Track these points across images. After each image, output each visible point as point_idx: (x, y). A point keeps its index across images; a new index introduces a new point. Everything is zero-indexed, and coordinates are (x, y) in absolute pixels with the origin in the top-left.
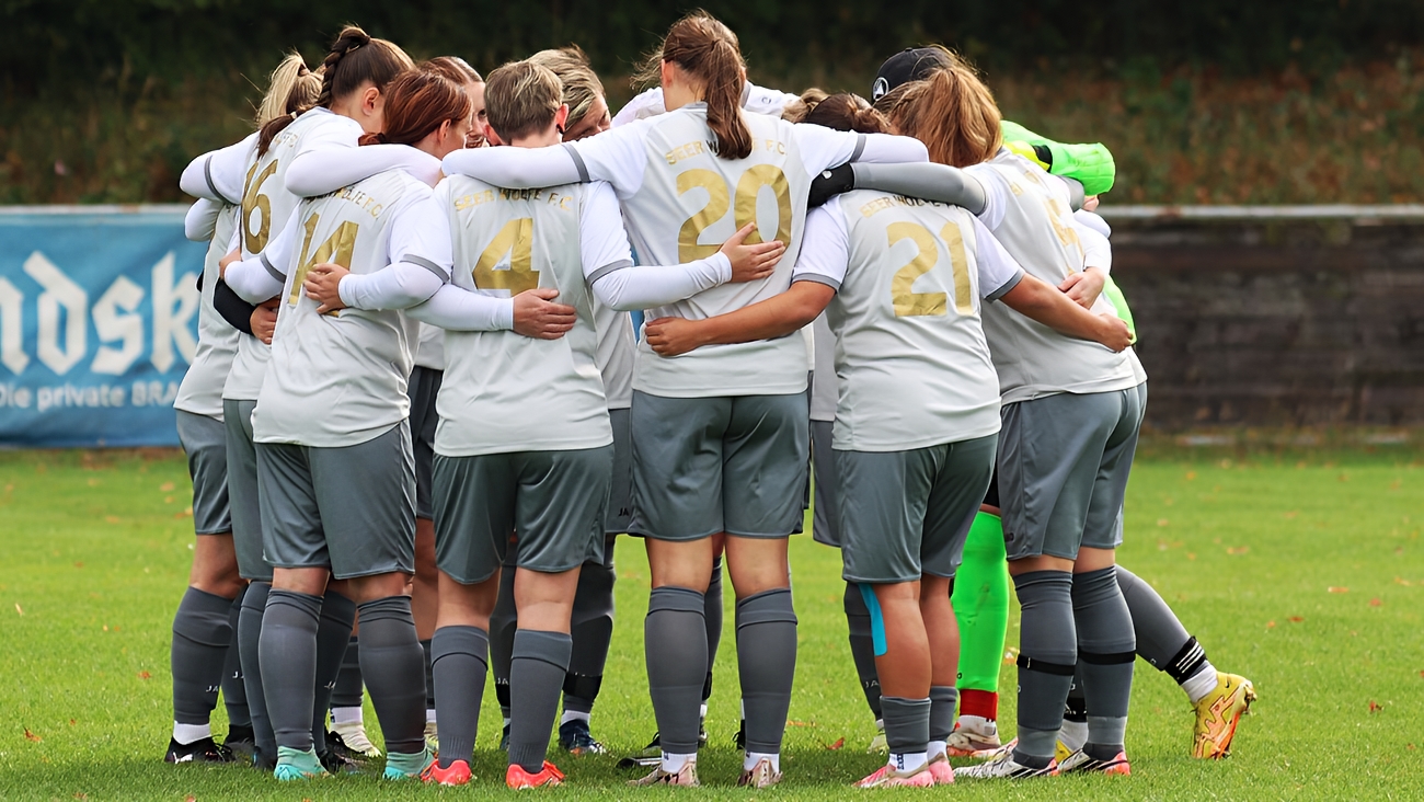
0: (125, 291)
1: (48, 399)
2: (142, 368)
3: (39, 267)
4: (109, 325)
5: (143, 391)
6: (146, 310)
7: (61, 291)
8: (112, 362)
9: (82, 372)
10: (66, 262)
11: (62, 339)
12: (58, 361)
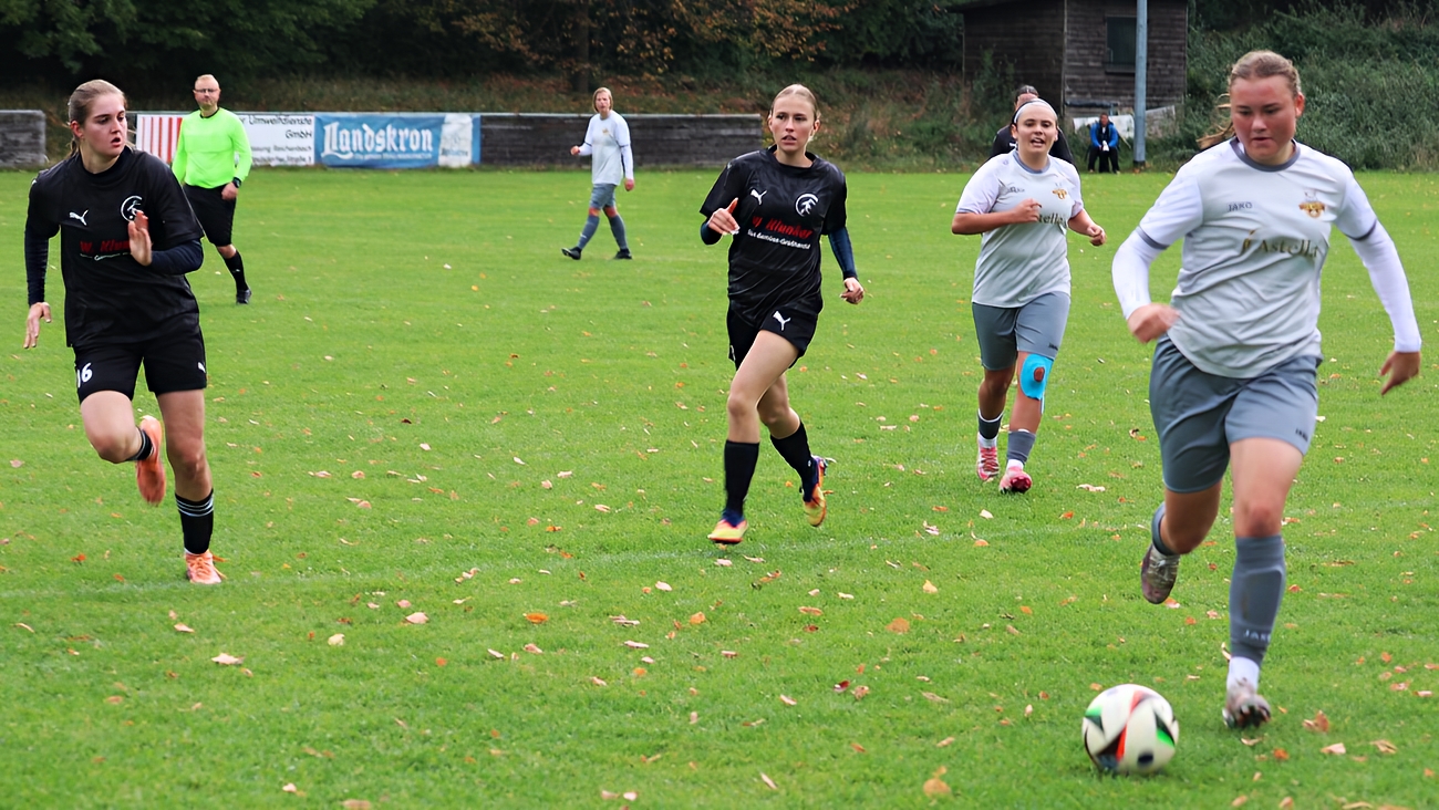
0: (382, 132)
1: (367, 157)
2: (385, 151)
3: (365, 127)
4: (379, 140)
5: (386, 156)
6: (386, 137)
7: (369, 132)
8: (379, 149)
9: (374, 152)
10: (370, 126)
11: (369, 144)
12: (369, 149)
